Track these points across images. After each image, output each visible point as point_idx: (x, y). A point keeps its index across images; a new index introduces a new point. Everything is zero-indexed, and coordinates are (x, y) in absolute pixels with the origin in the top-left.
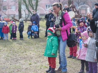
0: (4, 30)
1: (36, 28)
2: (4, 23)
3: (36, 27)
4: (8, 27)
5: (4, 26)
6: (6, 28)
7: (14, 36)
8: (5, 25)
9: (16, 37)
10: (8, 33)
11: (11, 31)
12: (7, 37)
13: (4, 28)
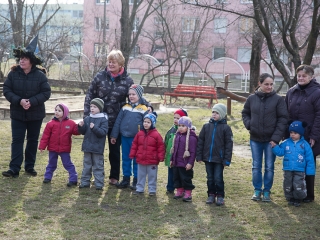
0: (140, 147)
1: (301, 157)
2: (142, 116)
3: (304, 154)
5: (143, 128)
6: (151, 139)
7: (180, 180)
8: (147, 125)
9: (193, 187)
10: (158, 164)
11: (172, 159)
12: (151, 182)
13: (142, 137)
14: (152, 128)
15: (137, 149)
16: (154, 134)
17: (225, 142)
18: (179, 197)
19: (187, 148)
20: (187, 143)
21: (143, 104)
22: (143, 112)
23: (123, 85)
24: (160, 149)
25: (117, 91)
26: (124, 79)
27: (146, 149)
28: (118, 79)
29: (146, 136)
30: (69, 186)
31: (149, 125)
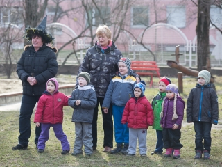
0: (131, 113)
2: (132, 87)
4: (146, 105)
5: (134, 97)
6: (141, 106)
8: (137, 93)
9: (181, 146)
10: (147, 128)
11: (162, 123)
12: (142, 145)
13: (132, 105)
14: (142, 96)
15: (128, 115)
16: (143, 101)
17: (212, 104)
18: (169, 156)
19: (175, 111)
20: (175, 107)
21: (131, 75)
22: (133, 82)
23: (113, 56)
24: (149, 114)
25: (108, 61)
26: (113, 51)
27: (136, 115)
28: (108, 51)
29: (136, 103)
30: (63, 154)
31: (140, 93)
